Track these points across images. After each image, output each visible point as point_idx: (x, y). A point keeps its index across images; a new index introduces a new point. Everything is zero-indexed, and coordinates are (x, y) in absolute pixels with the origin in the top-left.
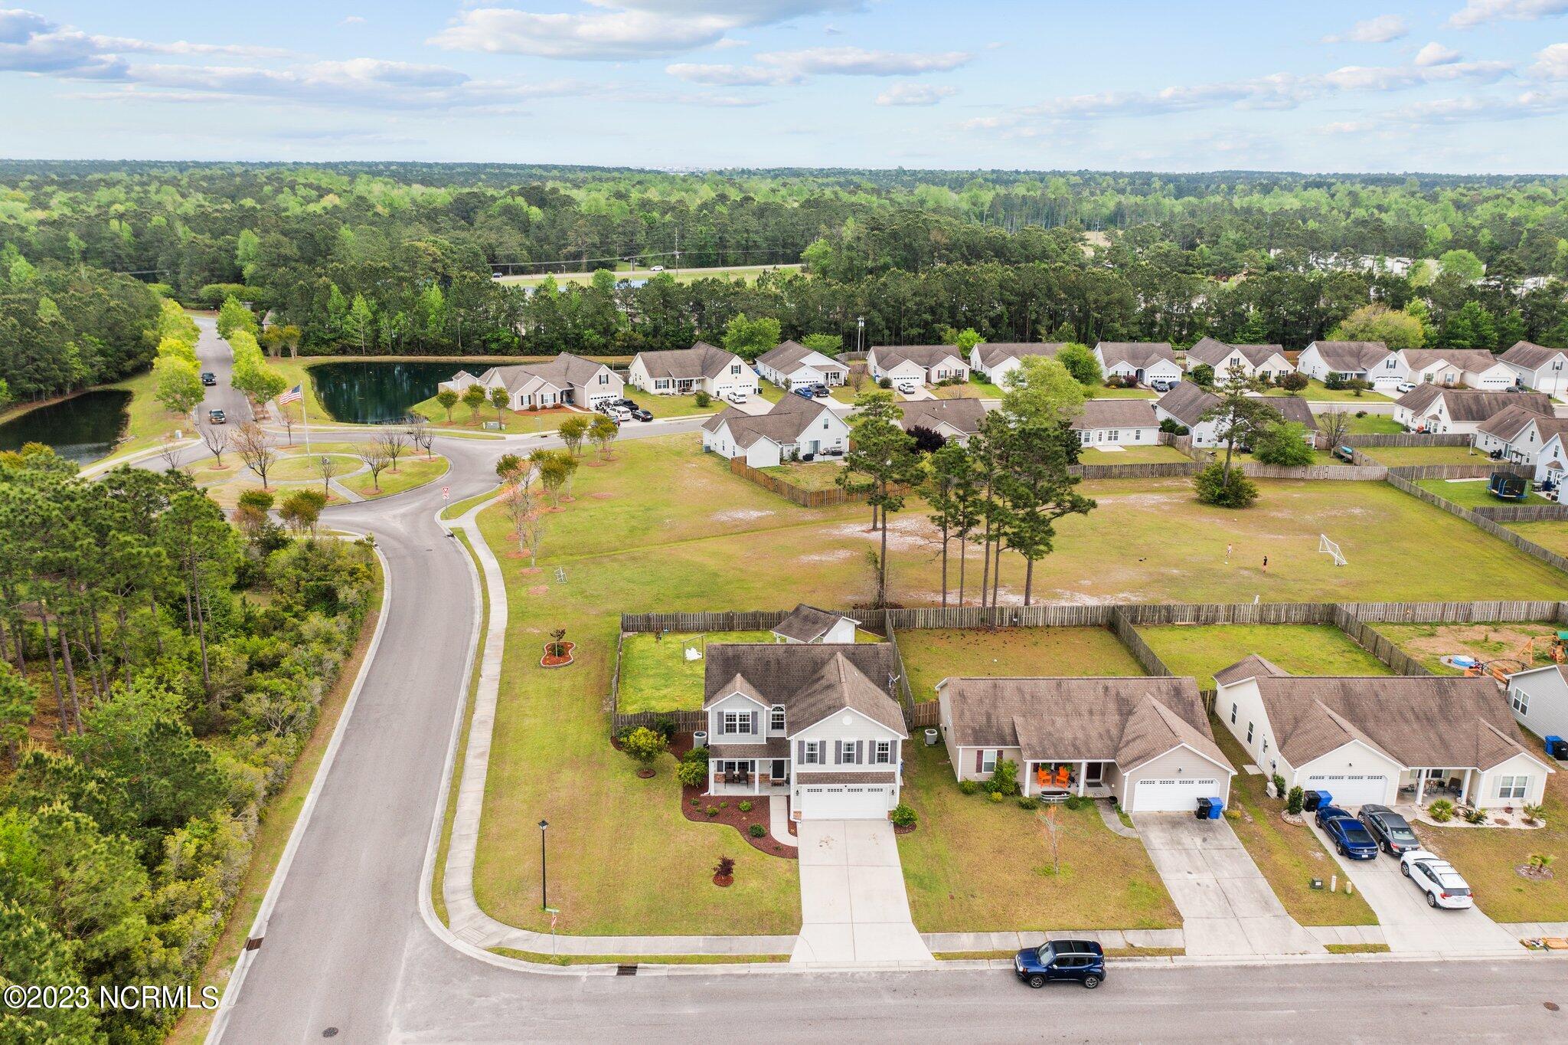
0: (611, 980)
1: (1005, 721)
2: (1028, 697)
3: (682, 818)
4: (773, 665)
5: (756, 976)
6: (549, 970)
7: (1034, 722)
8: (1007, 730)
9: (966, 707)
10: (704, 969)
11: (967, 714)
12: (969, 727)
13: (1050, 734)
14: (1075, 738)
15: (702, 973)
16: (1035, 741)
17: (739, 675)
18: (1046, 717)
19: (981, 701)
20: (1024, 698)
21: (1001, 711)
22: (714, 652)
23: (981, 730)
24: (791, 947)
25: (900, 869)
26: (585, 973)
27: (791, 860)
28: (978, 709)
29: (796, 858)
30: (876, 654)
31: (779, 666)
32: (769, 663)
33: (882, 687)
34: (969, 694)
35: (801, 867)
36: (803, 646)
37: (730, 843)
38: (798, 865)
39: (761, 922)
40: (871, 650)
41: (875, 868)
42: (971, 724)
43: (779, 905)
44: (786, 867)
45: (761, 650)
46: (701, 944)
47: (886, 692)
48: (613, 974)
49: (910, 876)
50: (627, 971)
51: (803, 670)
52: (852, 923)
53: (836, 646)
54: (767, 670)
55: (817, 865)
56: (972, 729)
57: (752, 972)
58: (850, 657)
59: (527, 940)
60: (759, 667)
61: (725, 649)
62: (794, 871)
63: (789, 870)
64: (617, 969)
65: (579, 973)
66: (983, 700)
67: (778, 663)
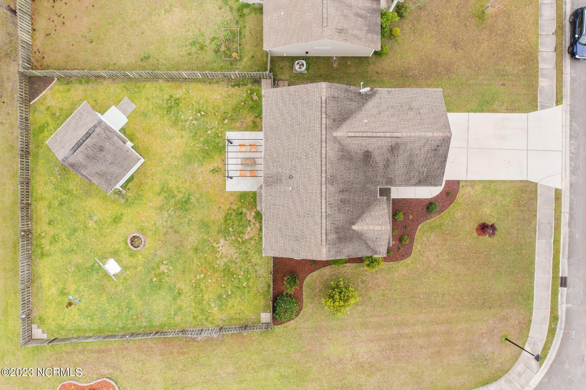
0: (571, 290)
5: (571, 209)
10: (564, 238)
17: (354, 227)
24: (549, 188)
26: (564, 306)
27: (461, 186)
28: (352, 21)
29: (458, 182)
30: (334, 99)
31: (346, 191)
32: (343, 200)
33: (365, 101)
34: (340, 25)
35: (469, 179)
36: (327, 167)
37: (441, 226)
38: (466, 181)
39: (525, 206)
40: (331, 103)
41: (470, 130)
42: (364, 32)
43: (509, 194)
44: (469, 189)
45: (331, 208)
46: (544, 241)
47: (369, 98)
48: (565, 289)
49: (480, 108)
50: (564, 282)
51: (350, 169)
52: (527, 150)
53: (327, 136)
54: (349, 202)
55: (466, 168)
56: (368, 33)
57: (568, 211)
58: (337, 124)
59: (534, 344)
60: (347, 209)
61: (329, 242)
62: (472, 183)
63: (472, 186)
64: (561, 288)
65: (564, 309)
66: (345, 15)
67: (343, 191)
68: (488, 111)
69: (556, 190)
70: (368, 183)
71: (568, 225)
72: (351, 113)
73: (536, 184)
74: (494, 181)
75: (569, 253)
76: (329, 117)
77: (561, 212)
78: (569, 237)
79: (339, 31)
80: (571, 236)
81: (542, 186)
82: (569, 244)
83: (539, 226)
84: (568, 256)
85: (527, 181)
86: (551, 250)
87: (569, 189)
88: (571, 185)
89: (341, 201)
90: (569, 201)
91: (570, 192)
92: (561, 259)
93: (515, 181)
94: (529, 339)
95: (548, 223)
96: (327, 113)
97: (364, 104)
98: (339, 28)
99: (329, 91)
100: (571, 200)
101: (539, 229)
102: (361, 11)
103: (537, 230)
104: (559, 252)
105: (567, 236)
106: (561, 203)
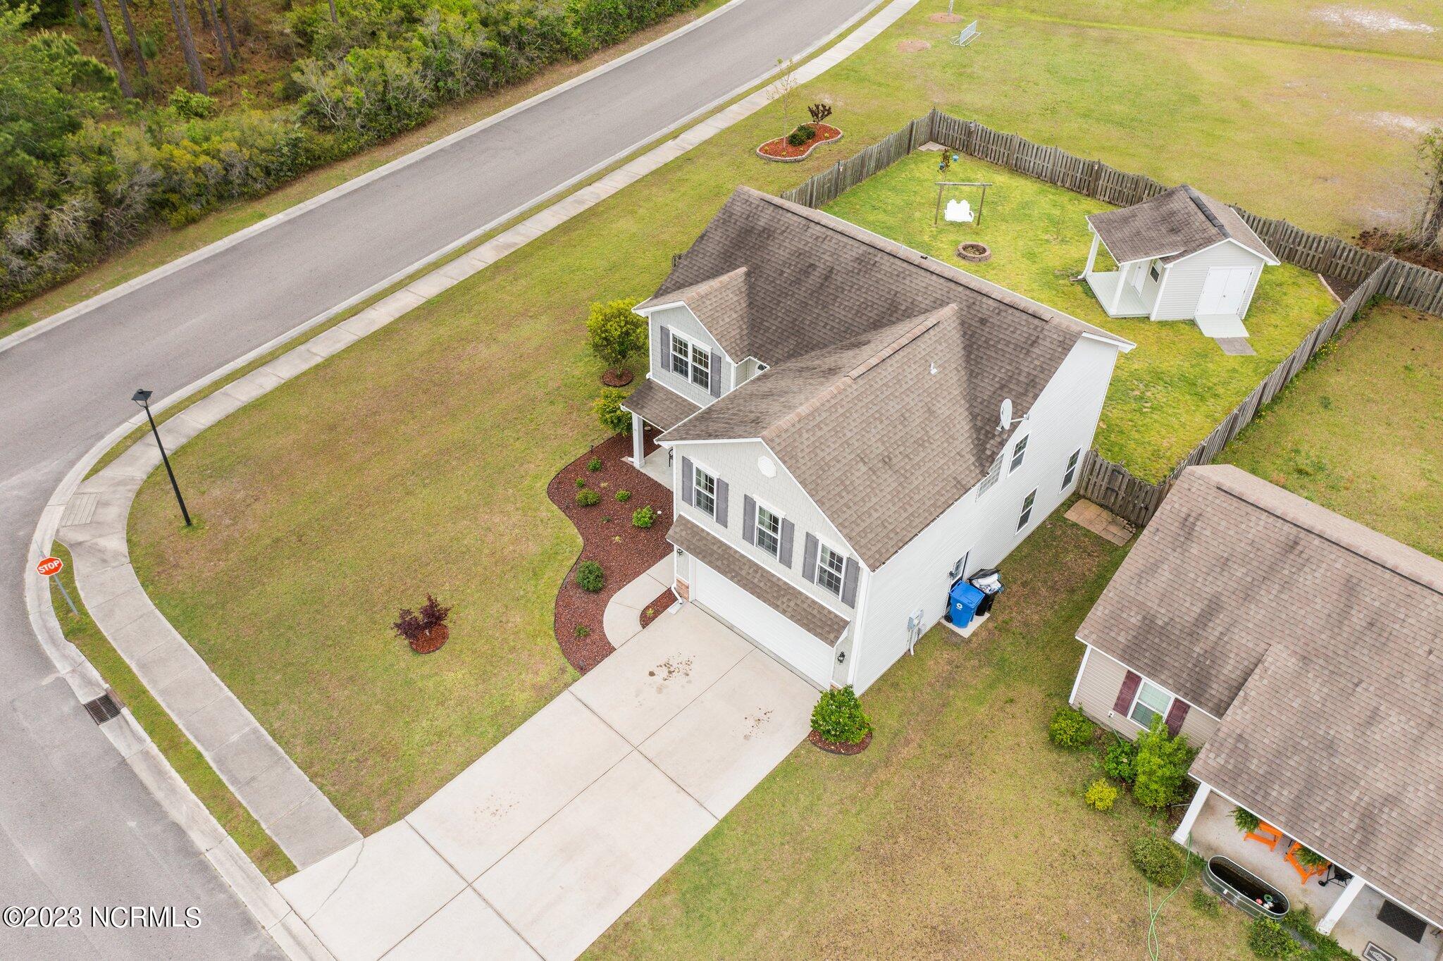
0: (67, 708)
1: (1243, 641)
2: (1358, 618)
3: (543, 484)
4: (815, 278)
5: (203, 868)
6: (48, 630)
7: (1316, 689)
8: (1230, 669)
9: (1174, 558)
10: (173, 790)
11: (1165, 574)
12: (1141, 605)
13: (1330, 747)
14: (1391, 801)
15: (159, 795)
16: (1268, 739)
17: (743, 270)
18: (1365, 697)
19: (1225, 563)
20: (1345, 613)
21: (1256, 613)
22: (738, 209)
23: (1163, 632)
24: (318, 854)
25: (709, 824)
26: (63, 669)
27: (570, 669)
28: (1200, 580)
29: (583, 670)
30: (1029, 342)
31: (822, 285)
32: (810, 270)
33: (979, 424)
34: (1208, 533)
35: (565, 695)
36: (899, 262)
37: (535, 574)
38: (567, 685)
39: (357, 760)
40: (1025, 329)
41: (674, 788)
42: (1153, 605)
43: (428, 749)
44: (543, 677)
45: (818, 237)
46: (235, 738)
47: (978, 439)
48: (85, 699)
49: (703, 859)
50: (103, 709)
51: (858, 312)
52: (470, 885)
53: (961, 289)
54: (798, 282)
55: (594, 708)
56: (1145, 618)
57: (209, 856)
58: (970, 325)
59: (104, 561)
60: (788, 271)
61: (760, 209)
62: (545, 696)
63: (538, 689)
64: (102, 694)
65: (58, 664)
66: (1230, 563)
67: (827, 278)
68: (675, 872)
69: (291, 869)
70: (798, 344)
71: (184, 827)
72: (972, 371)
73: (366, 832)
74: (495, 741)
75: (132, 772)
76: (997, 311)
77: (232, 831)
78: (157, 804)
79: (1191, 519)
80: (151, 808)
81: (345, 843)
82: (144, 788)
83: (276, 753)
84: (127, 765)
85: (401, 816)
86: (196, 737)
87: (249, 907)
88: (248, 923)
89: (812, 265)
90: (227, 880)
91: (236, 903)
92: (148, 739)
93: (437, 788)
94: (128, 560)
95: (253, 779)
96: (1011, 310)
97: (974, 417)
98: (1199, 523)
99: (1055, 336)
100: (222, 887)
101: (271, 748)
102: (1220, 629)
103: (274, 744)
104: (165, 752)
105: (166, 804)
106: (248, 852)
